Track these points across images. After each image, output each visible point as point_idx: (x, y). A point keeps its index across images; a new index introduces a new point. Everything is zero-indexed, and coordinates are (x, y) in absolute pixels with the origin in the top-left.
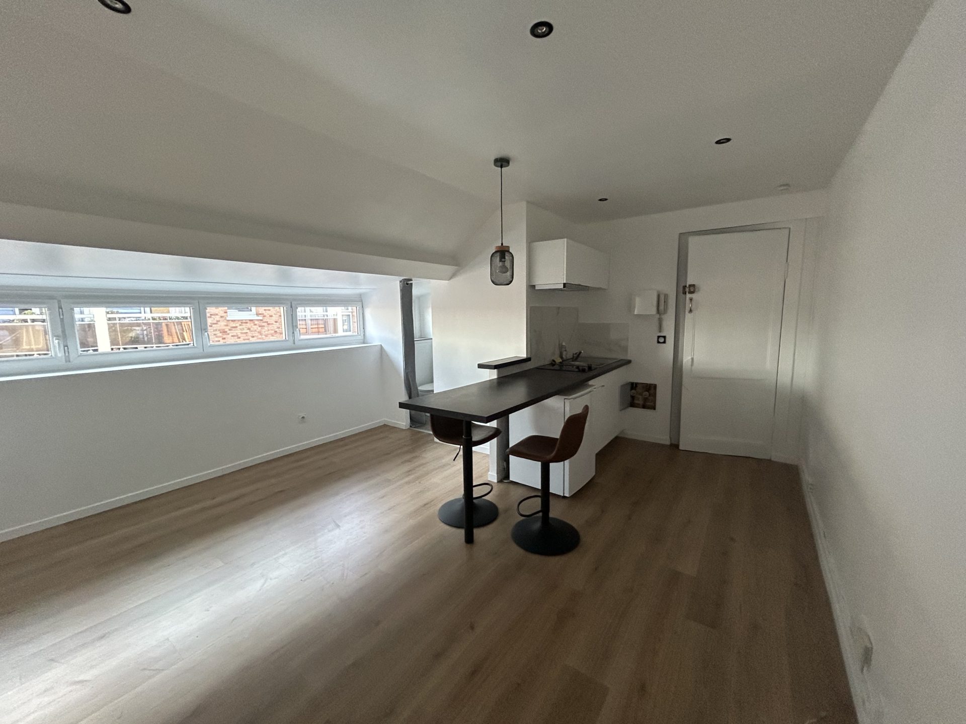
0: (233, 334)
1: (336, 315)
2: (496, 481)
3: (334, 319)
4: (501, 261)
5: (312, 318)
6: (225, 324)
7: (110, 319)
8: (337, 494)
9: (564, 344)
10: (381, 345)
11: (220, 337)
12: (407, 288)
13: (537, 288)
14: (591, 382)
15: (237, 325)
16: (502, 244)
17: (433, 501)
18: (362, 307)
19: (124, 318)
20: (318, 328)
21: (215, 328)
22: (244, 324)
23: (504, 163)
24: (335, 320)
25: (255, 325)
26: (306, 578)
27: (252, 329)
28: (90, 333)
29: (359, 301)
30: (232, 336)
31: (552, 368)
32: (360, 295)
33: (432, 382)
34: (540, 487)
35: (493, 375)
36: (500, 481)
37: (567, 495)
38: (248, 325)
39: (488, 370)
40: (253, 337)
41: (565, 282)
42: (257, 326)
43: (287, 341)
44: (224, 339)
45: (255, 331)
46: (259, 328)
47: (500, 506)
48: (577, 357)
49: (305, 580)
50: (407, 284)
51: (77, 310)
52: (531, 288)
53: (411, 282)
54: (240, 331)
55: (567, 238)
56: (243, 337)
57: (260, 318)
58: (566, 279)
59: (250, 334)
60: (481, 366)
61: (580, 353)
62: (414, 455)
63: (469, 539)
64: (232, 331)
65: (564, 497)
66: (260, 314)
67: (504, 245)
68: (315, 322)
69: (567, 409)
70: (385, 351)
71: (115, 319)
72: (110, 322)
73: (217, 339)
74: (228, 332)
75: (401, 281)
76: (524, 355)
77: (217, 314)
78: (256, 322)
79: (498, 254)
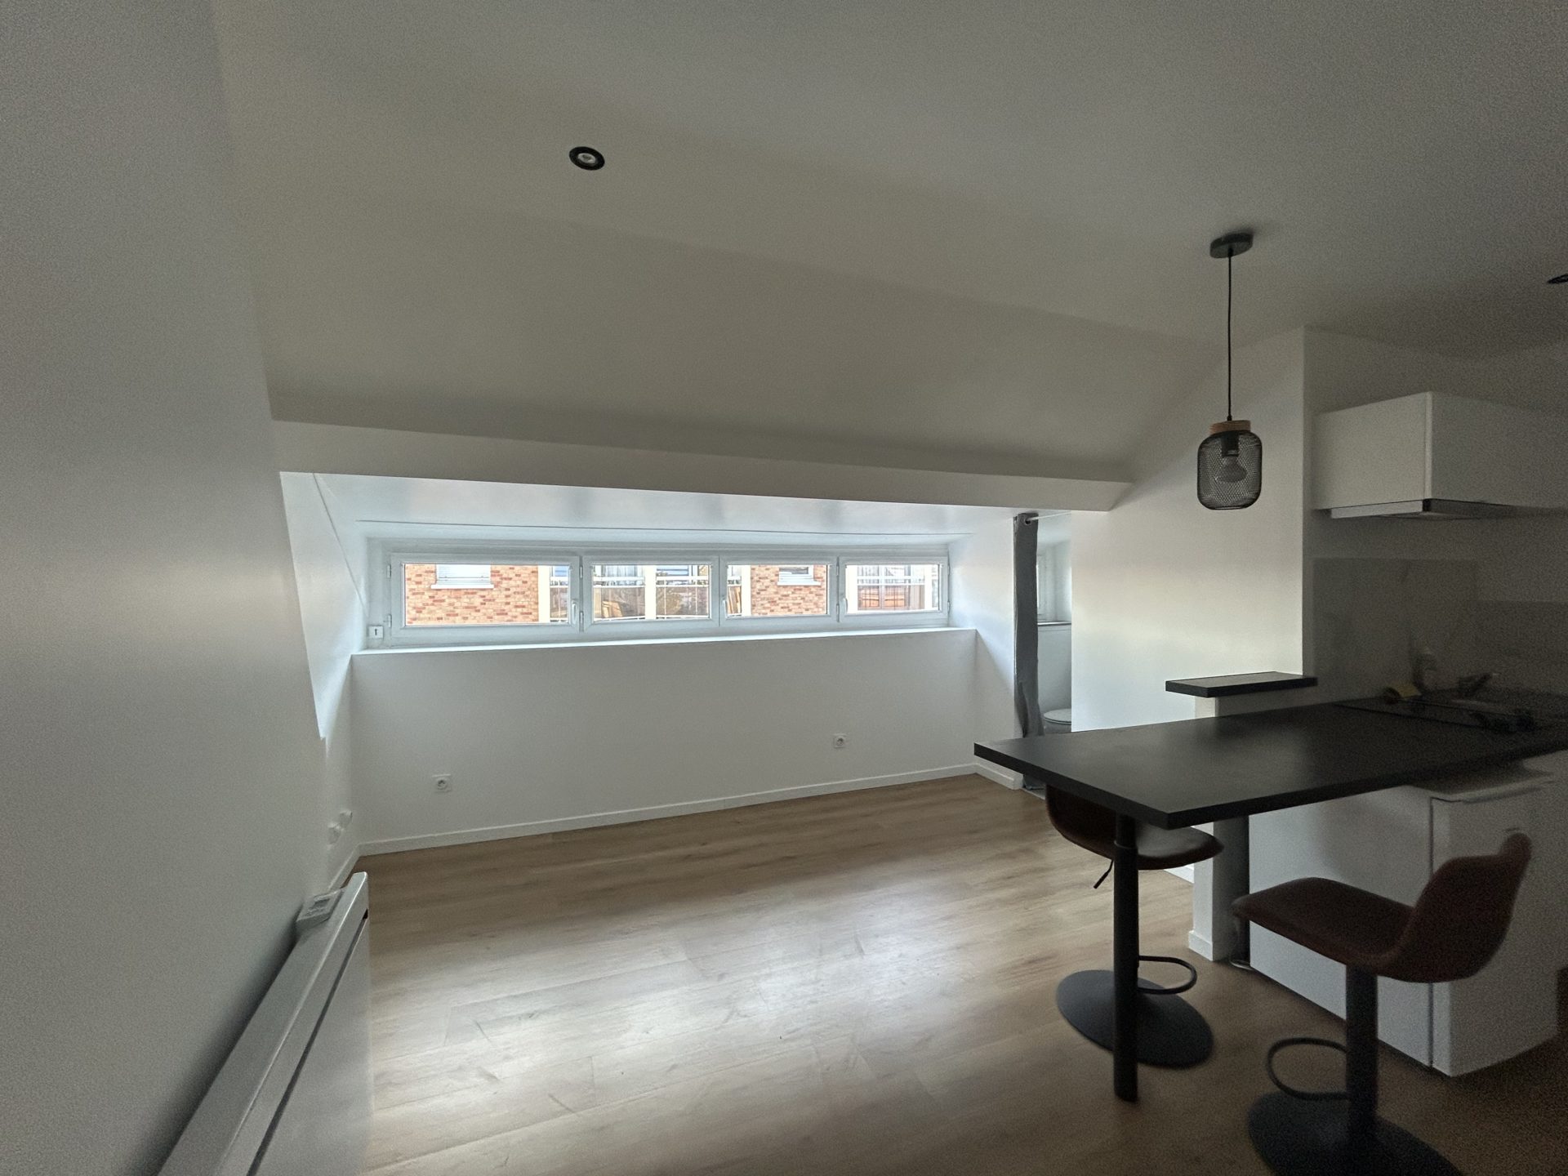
0: (782, 605)
1: (924, 580)
2: (1209, 955)
3: (920, 586)
4: (1225, 454)
5: (888, 584)
6: (775, 590)
7: (658, 583)
8: (870, 887)
9: (1427, 651)
10: (977, 631)
11: (768, 608)
12: (1026, 531)
13: (1335, 515)
14: (1531, 764)
15: (790, 593)
16: (1230, 418)
17: (1050, 958)
18: (949, 565)
19: (672, 581)
20: (894, 600)
21: (762, 597)
22: (798, 592)
23: (1235, 245)
24: (922, 588)
25: (811, 593)
26: (787, 1036)
27: (806, 598)
28: (639, 599)
29: (944, 555)
30: (782, 608)
31: (1386, 708)
32: (947, 545)
33: (1069, 706)
34: (1341, 1012)
35: (1206, 709)
36: (1222, 960)
37: (1443, 1065)
38: (802, 592)
39: (1192, 698)
40: (807, 610)
41: (1429, 496)
42: (814, 595)
43: (830, 616)
44: (772, 611)
45: (811, 601)
46: (816, 598)
47: (1220, 1029)
48: (1476, 686)
49: (786, 1040)
50: (1027, 522)
51: (598, 569)
52: (1319, 518)
53: (1036, 518)
54: (792, 601)
55: (1431, 390)
56: (795, 609)
57: (818, 583)
58: (1433, 492)
59: (803, 605)
60: (1172, 687)
61: (1486, 678)
62: (1025, 845)
63: (1127, 1089)
64: (782, 601)
65: (1431, 1071)
66: (819, 578)
67: (1233, 419)
68: (890, 591)
69: (1442, 827)
70: (982, 642)
71: (663, 582)
72: (658, 586)
73: (764, 611)
74: (778, 602)
75: (1016, 518)
76: (1296, 670)
77: (767, 578)
78: (813, 589)
79: (1218, 442)
